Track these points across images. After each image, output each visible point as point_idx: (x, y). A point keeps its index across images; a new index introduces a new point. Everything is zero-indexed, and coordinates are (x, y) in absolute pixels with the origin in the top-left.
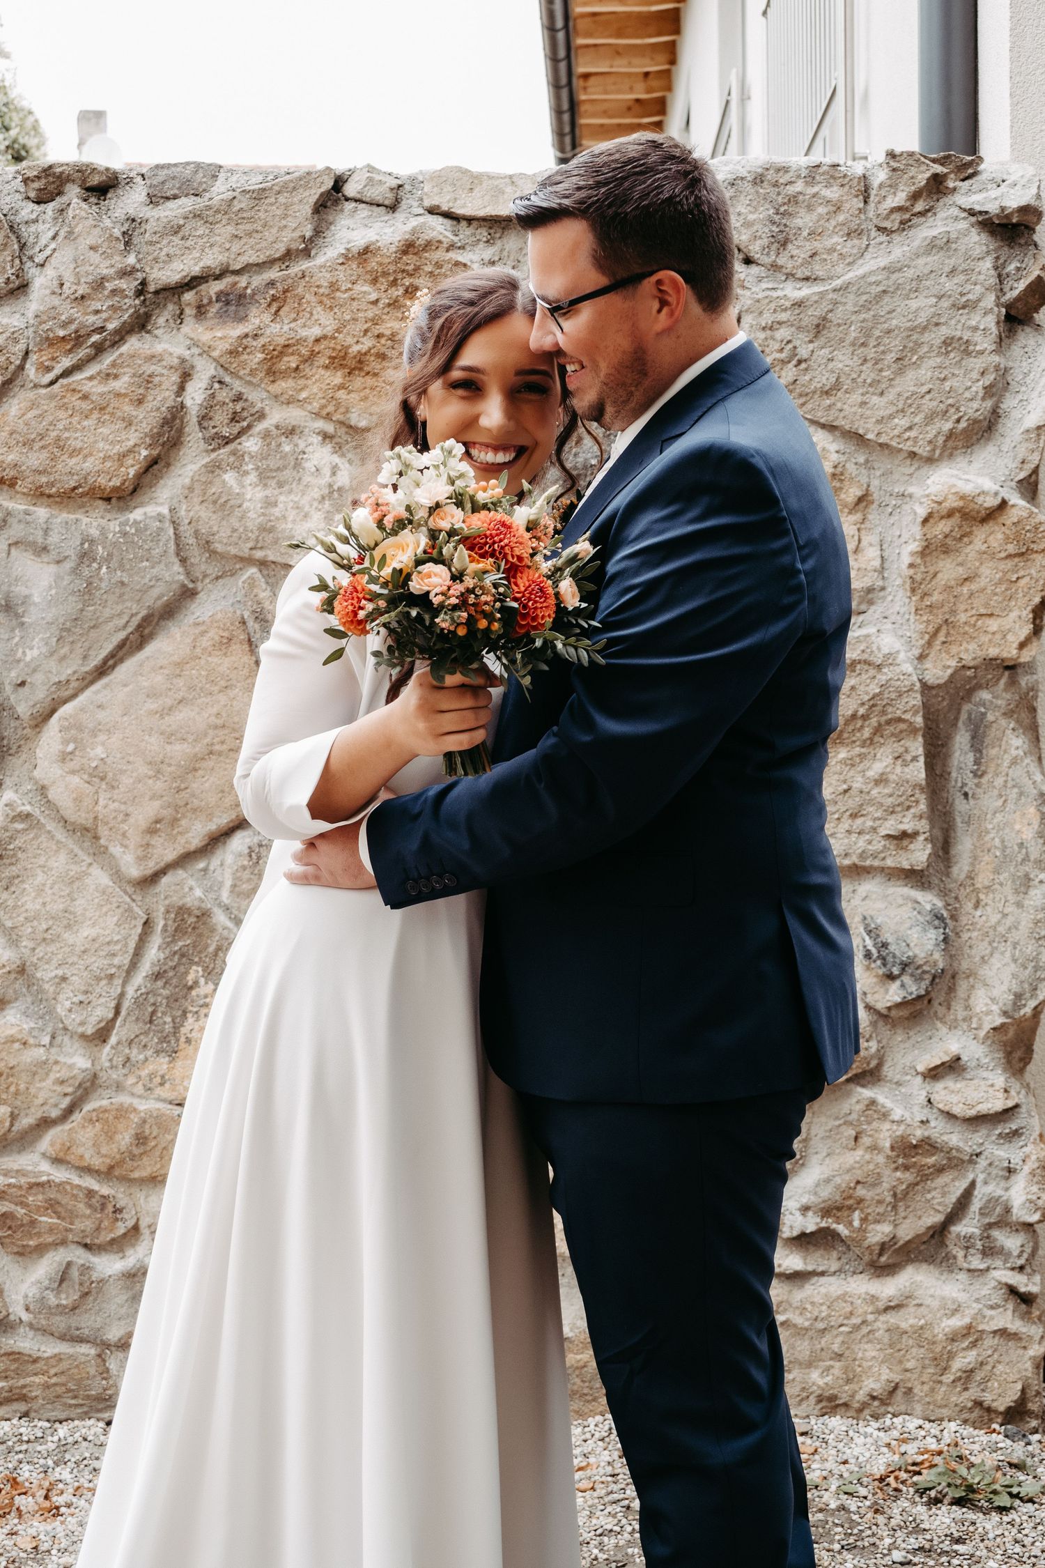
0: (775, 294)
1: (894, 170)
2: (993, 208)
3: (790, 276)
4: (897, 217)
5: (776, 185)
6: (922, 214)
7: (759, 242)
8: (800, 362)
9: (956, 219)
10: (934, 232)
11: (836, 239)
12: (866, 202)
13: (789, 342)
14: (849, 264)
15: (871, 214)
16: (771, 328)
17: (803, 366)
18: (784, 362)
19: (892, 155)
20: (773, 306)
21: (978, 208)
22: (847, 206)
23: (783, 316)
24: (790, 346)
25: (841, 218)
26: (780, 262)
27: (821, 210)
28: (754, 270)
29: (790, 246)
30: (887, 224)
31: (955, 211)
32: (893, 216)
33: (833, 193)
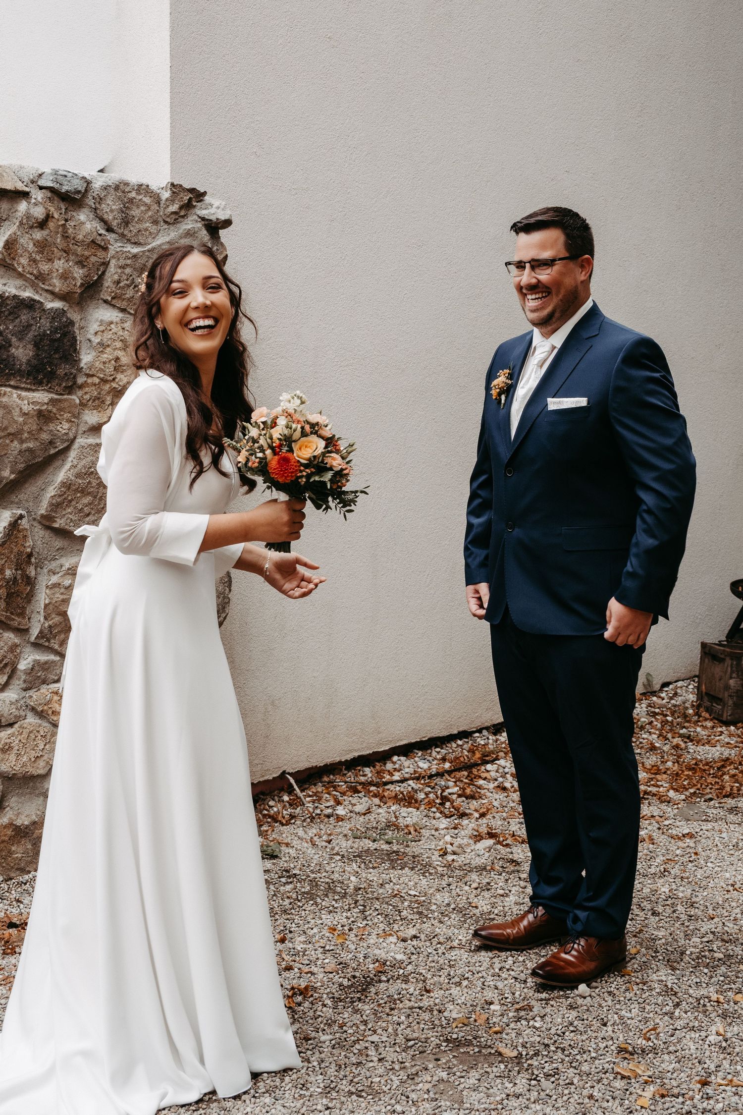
0: (125, 249)
1: (174, 193)
2: (213, 218)
3: (129, 240)
4: (174, 217)
5: (124, 192)
6: (183, 217)
7: (116, 221)
8: (135, 286)
9: (197, 221)
10: (189, 227)
11: (148, 224)
12: (159, 207)
13: (131, 275)
14: (154, 238)
15: (161, 213)
16: (124, 268)
17: (137, 289)
18: (129, 286)
19: (173, 185)
20: (124, 255)
21: (207, 217)
22: (152, 208)
23: (129, 262)
24: (131, 278)
25: (150, 213)
26: (126, 232)
27: (143, 208)
28: (113, 235)
29: (130, 225)
30: (168, 220)
31: (196, 217)
32: (172, 216)
33: (147, 200)
